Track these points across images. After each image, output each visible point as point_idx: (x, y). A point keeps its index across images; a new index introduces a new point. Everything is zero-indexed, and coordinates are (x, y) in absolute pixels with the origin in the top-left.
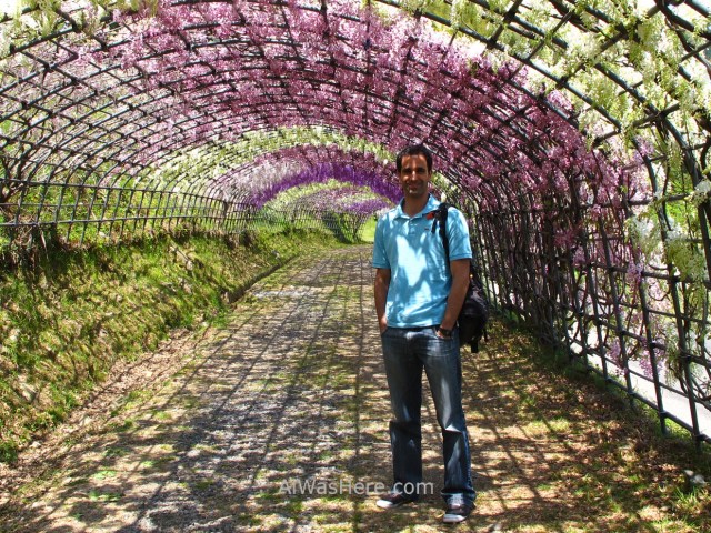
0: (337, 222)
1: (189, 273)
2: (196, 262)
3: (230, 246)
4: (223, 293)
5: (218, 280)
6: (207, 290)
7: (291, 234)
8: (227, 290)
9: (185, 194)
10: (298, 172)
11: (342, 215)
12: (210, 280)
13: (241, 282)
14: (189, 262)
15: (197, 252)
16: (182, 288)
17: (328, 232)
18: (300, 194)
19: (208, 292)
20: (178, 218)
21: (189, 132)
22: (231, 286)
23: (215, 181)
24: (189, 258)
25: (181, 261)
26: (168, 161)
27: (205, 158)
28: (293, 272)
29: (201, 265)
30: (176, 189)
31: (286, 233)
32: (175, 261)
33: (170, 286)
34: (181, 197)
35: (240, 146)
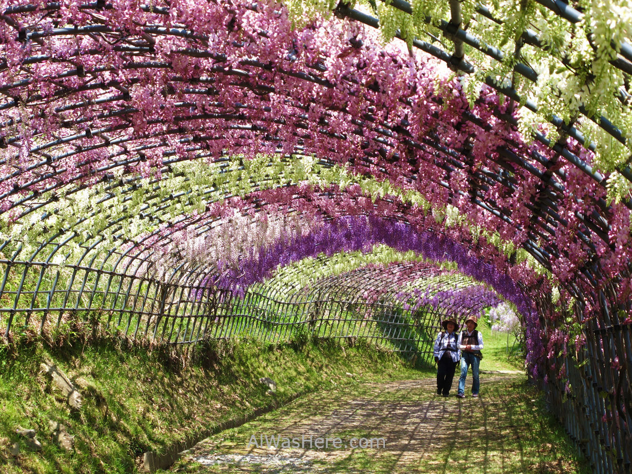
0: (407, 327)
1: (75, 414)
2: (90, 394)
3: (172, 366)
4: (139, 454)
5: (131, 429)
6: (107, 446)
7: (309, 346)
8: (146, 449)
9: (76, 268)
10: (306, 231)
11: (418, 315)
12: (114, 427)
13: (179, 435)
14: (76, 394)
15: (94, 375)
16: (55, 440)
17: (386, 346)
18: (324, 271)
19: (108, 451)
20: (62, 311)
21: (62, 162)
22: (156, 442)
23: (137, 245)
24: (78, 387)
25: (59, 391)
26: (32, 210)
27: (106, 204)
28: (288, 421)
29: (100, 401)
30: (58, 259)
31: (297, 346)
32: (48, 390)
33: (31, 435)
34: (67, 272)
35: (173, 184)
